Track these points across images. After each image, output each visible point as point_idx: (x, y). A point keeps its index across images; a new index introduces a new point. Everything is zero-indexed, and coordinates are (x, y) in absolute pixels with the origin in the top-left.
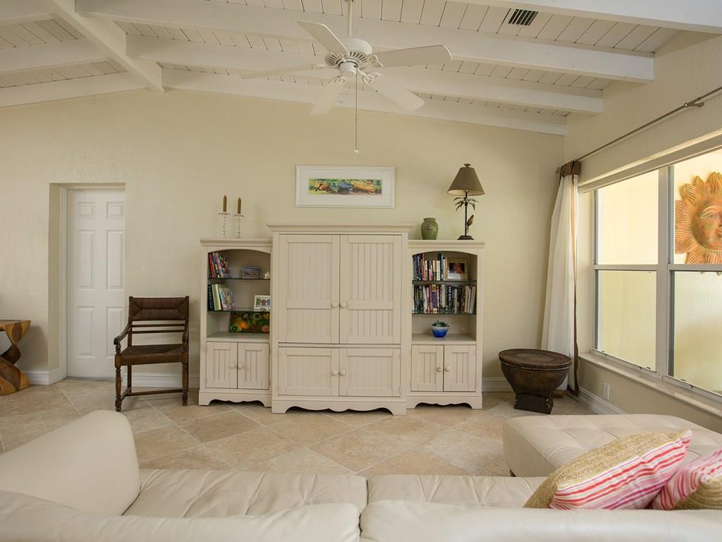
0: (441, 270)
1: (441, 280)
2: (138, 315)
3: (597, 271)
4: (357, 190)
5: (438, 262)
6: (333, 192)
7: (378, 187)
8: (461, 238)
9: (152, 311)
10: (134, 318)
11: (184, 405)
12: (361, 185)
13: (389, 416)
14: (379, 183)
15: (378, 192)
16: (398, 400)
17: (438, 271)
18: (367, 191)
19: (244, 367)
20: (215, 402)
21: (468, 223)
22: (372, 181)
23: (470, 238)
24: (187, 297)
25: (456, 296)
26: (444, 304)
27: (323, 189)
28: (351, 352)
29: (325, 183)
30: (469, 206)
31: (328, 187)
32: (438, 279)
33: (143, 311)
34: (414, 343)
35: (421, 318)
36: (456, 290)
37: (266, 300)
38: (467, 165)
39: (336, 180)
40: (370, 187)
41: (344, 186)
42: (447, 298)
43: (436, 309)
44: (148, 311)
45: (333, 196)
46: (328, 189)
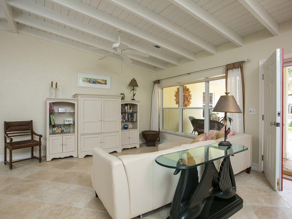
0: (128, 109)
1: (128, 112)
2: (9, 129)
3: (163, 109)
4: (99, 83)
5: (127, 106)
6: (91, 83)
7: (105, 82)
8: (132, 100)
9: (16, 127)
10: (7, 131)
11: (40, 162)
12: (100, 81)
13: (117, 153)
14: (106, 81)
15: (106, 84)
16: (119, 148)
17: (127, 109)
18: (102, 83)
19: (65, 145)
20: (54, 159)
21: (134, 95)
22: (104, 80)
23: (134, 100)
24: (32, 121)
25: (130, 116)
26: (127, 119)
27: (88, 82)
28: (105, 135)
29: (88, 80)
30: (134, 91)
31: (89, 81)
32: (127, 112)
33: (12, 127)
34: (122, 131)
35: (123, 123)
36: (130, 115)
37: (70, 120)
38: (134, 79)
39: (92, 79)
40: (103, 82)
41: (94, 81)
42: (128, 117)
43: (124, 121)
44: (14, 127)
45: (91, 84)
46: (89, 82)
